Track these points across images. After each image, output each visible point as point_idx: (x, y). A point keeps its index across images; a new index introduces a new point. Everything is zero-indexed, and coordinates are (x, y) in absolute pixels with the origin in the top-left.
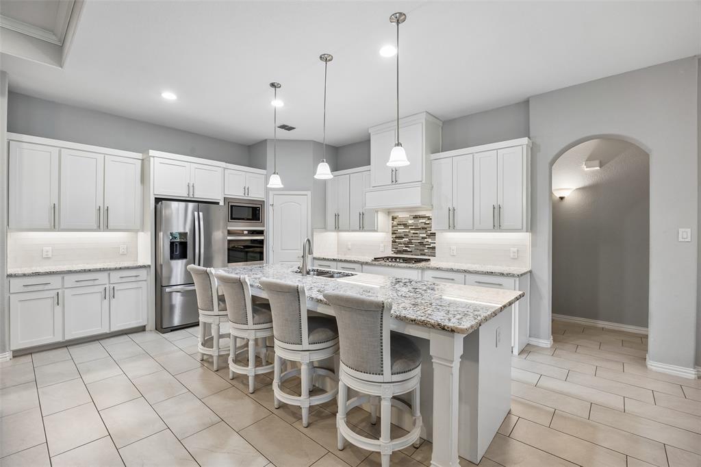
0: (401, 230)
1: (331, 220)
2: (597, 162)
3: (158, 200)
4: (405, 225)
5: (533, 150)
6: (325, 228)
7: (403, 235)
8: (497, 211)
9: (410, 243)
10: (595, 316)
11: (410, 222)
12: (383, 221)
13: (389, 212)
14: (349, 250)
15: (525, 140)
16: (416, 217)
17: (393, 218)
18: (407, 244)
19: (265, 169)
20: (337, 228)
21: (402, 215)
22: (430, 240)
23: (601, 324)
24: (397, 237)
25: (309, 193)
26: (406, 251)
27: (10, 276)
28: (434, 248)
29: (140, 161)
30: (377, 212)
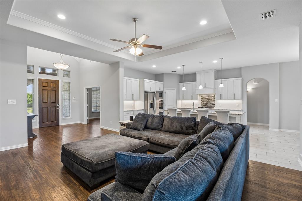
0: (204, 100)
1: (181, 97)
2: (257, 82)
3: (145, 92)
4: (205, 98)
5: (242, 80)
6: (179, 99)
7: (204, 101)
8: (234, 95)
9: (207, 103)
10: (257, 122)
11: (207, 97)
12: (199, 97)
13: (200, 95)
14: (186, 105)
15: (241, 78)
16: (209, 96)
17: (201, 97)
18: (205, 104)
19: (163, 82)
20: (183, 99)
21: (204, 96)
22: (213, 103)
23: (258, 124)
24: (202, 102)
25: (176, 89)
26: (206, 106)
27: (124, 111)
28: (214, 105)
29: (138, 82)
30: (197, 95)
